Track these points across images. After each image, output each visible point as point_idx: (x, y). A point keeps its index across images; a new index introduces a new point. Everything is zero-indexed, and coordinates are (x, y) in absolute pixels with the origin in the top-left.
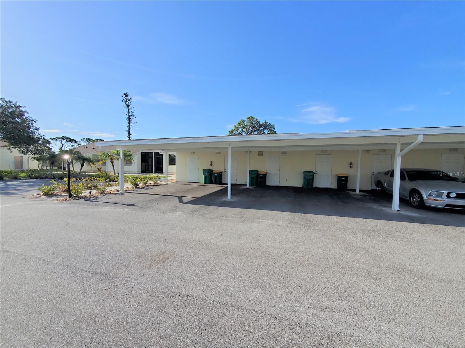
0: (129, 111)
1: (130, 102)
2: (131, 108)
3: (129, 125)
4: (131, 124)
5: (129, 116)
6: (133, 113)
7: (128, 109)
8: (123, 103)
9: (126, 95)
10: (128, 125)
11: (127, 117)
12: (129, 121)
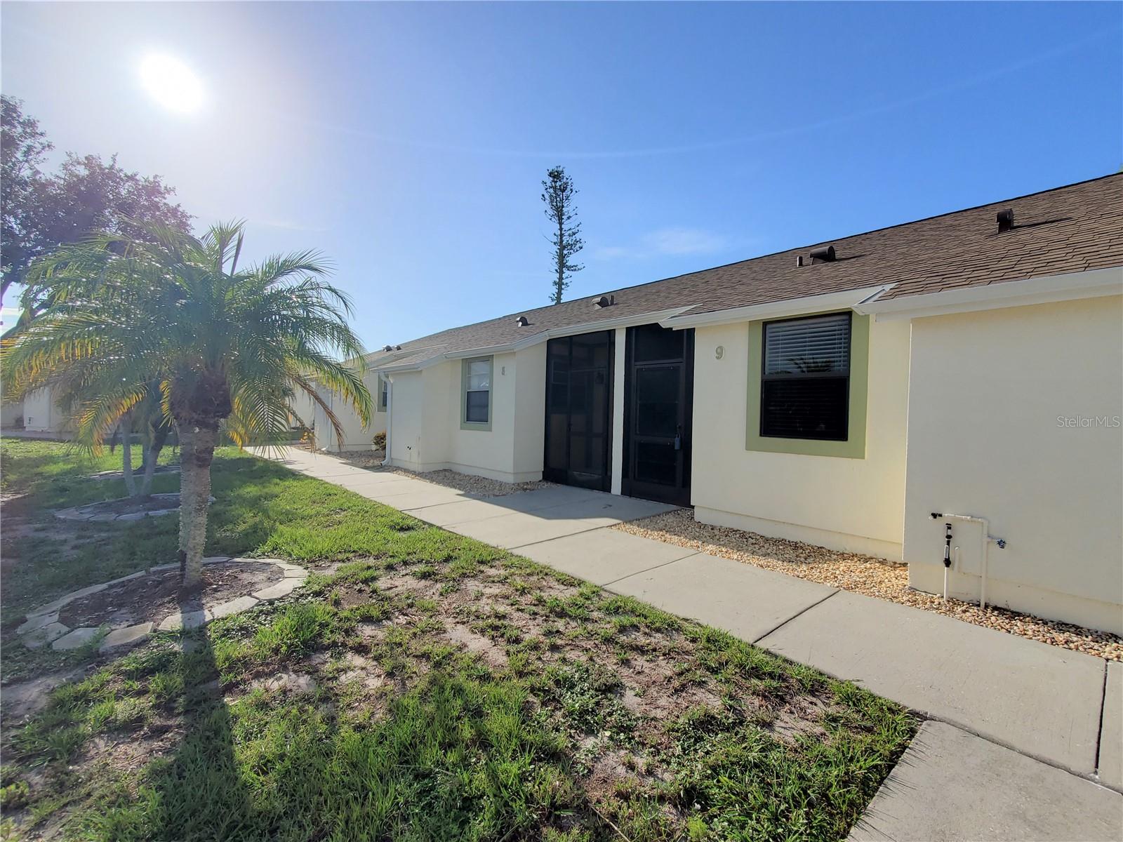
0: (561, 229)
1: (567, 198)
2: (569, 218)
3: (561, 278)
4: (566, 273)
5: (562, 248)
6: (574, 234)
7: (561, 224)
8: (546, 206)
9: (554, 177)
10: (556, 277)
11: (556, 248)
12: (562, 265)
